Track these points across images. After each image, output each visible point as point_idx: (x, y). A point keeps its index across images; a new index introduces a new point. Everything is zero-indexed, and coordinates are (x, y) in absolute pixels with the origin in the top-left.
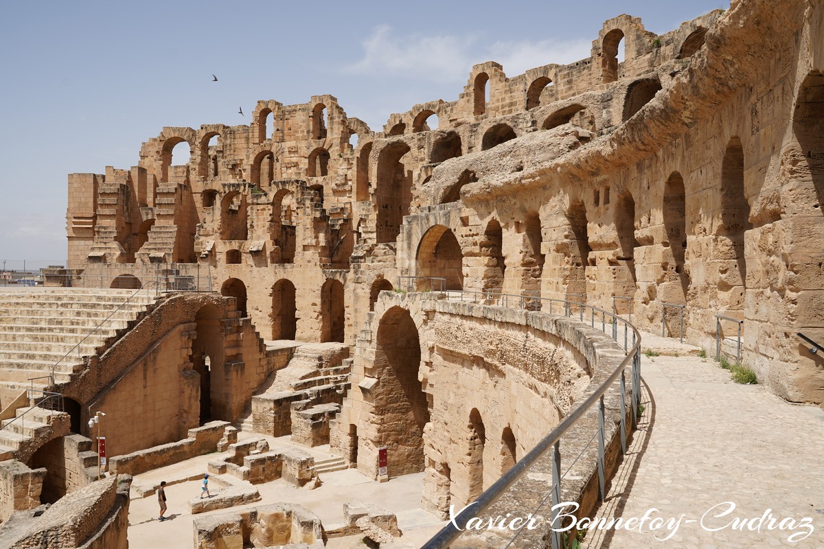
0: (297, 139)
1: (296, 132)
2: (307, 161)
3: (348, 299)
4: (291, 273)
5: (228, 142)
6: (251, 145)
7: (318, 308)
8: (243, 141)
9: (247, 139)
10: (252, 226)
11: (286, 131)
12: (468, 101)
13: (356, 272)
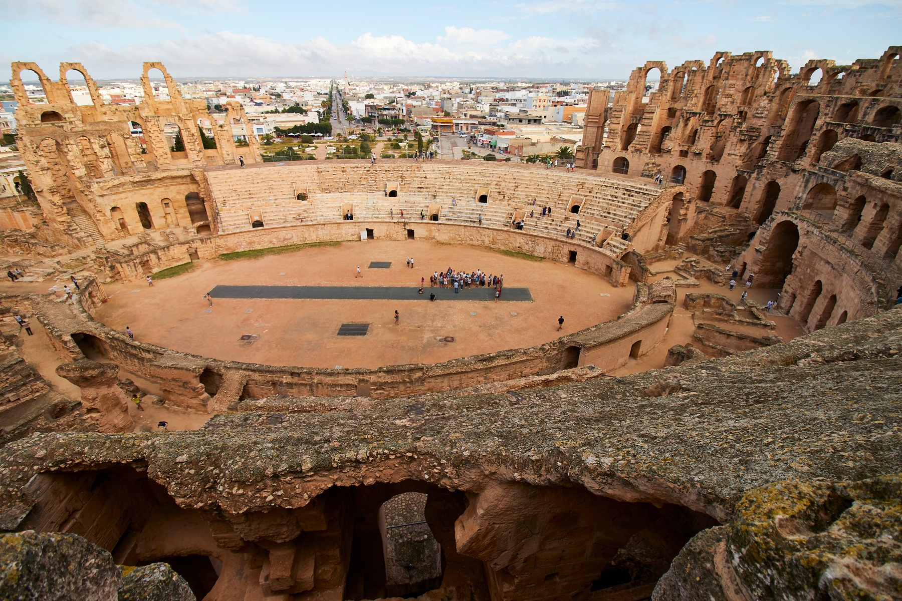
0: (737, 79)
1: (738, 75)
2: (740, 94)
3: (748, 188)
4: (717, 168)
5: (690, 78)
6: (704, 81)
7: (728, 189)
8: (700, 77)
9: (703, 77)
10: (699, 138)
11: (731, 73)
12: (875, 71)
13: (758, 174)
